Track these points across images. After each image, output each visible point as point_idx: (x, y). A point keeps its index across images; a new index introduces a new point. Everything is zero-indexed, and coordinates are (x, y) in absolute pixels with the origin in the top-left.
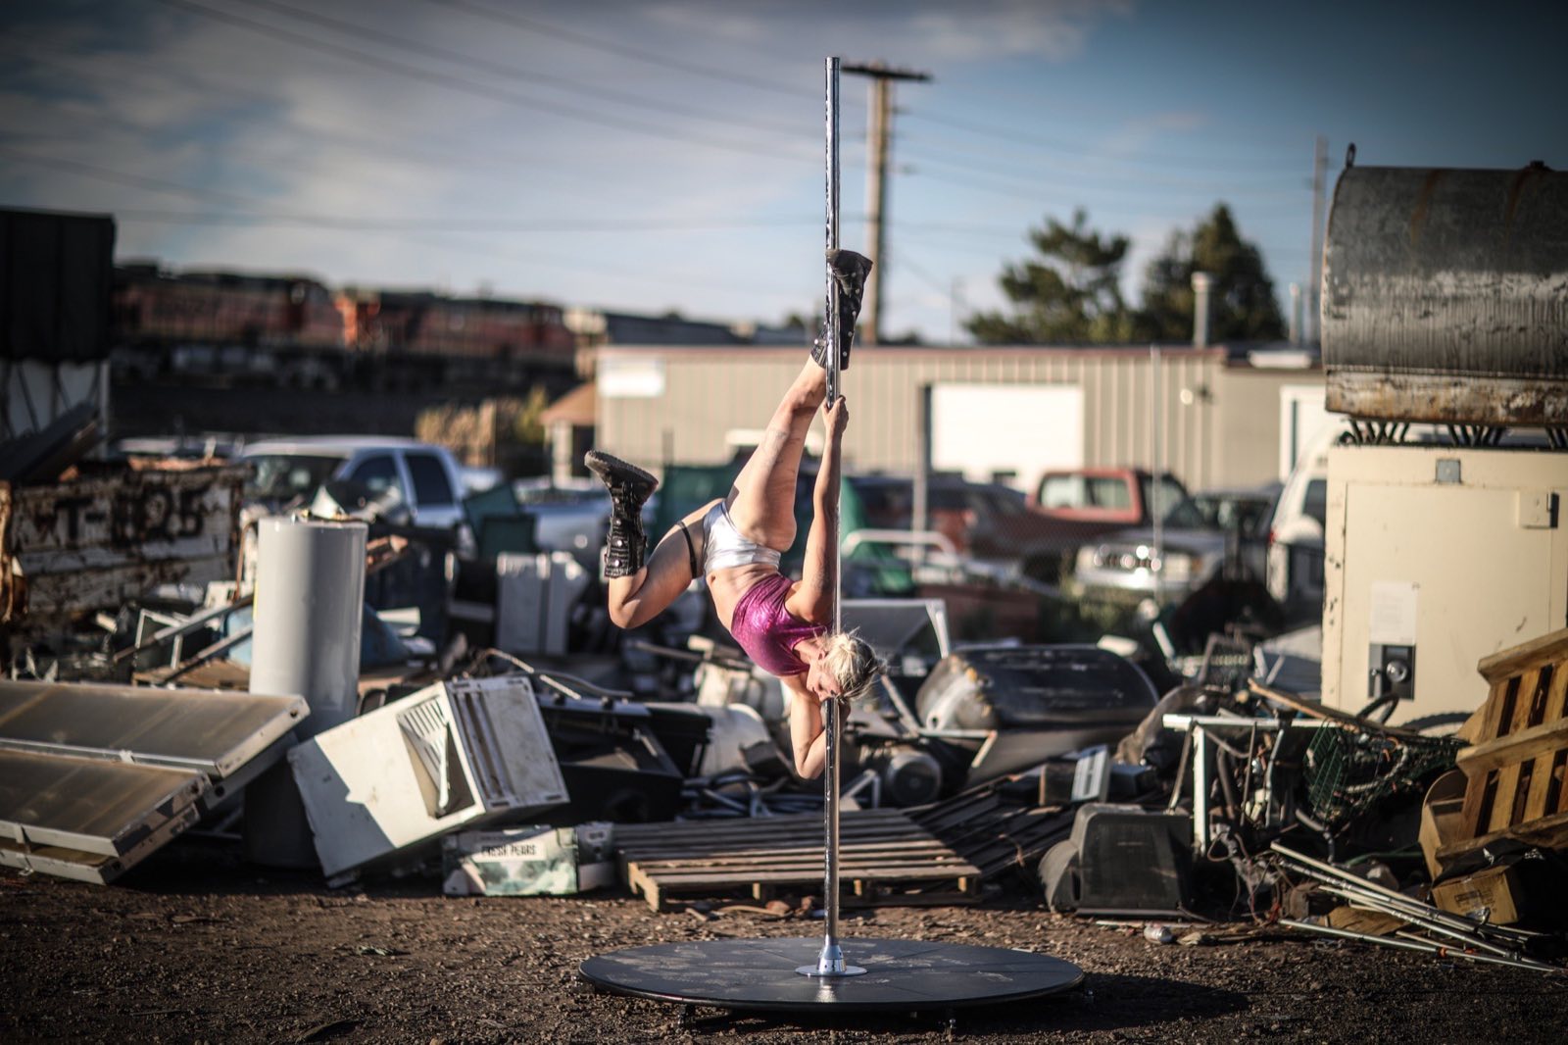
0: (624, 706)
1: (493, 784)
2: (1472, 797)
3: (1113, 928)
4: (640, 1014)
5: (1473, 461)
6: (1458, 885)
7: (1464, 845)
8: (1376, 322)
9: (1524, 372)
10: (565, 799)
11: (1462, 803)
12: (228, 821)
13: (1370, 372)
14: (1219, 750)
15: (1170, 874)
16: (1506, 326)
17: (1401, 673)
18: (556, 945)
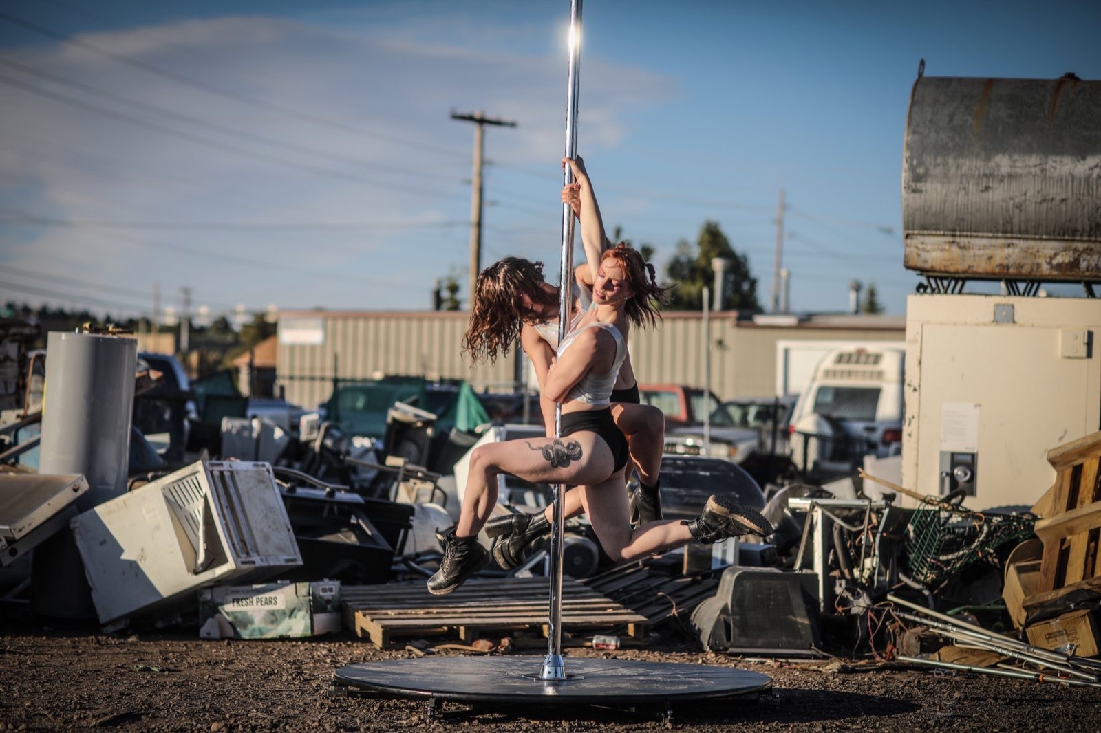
0: (342, 496)
1: (243, 546)
2: (1049, 559)
3: (762, 663)
4: (391, 710)
5: (1023, 305)
6: (1048, 625)
7: (1047, 595)
8: (946, 195)
9: (1064, 235)
10: (300, 562)
11: (1040, 564)
12: (17, 590)
13: (940, 235)
14: (835, 525)
15: (803, 621)
16: (1050, 197)
17: (966, 475)
18: (304, 667)
